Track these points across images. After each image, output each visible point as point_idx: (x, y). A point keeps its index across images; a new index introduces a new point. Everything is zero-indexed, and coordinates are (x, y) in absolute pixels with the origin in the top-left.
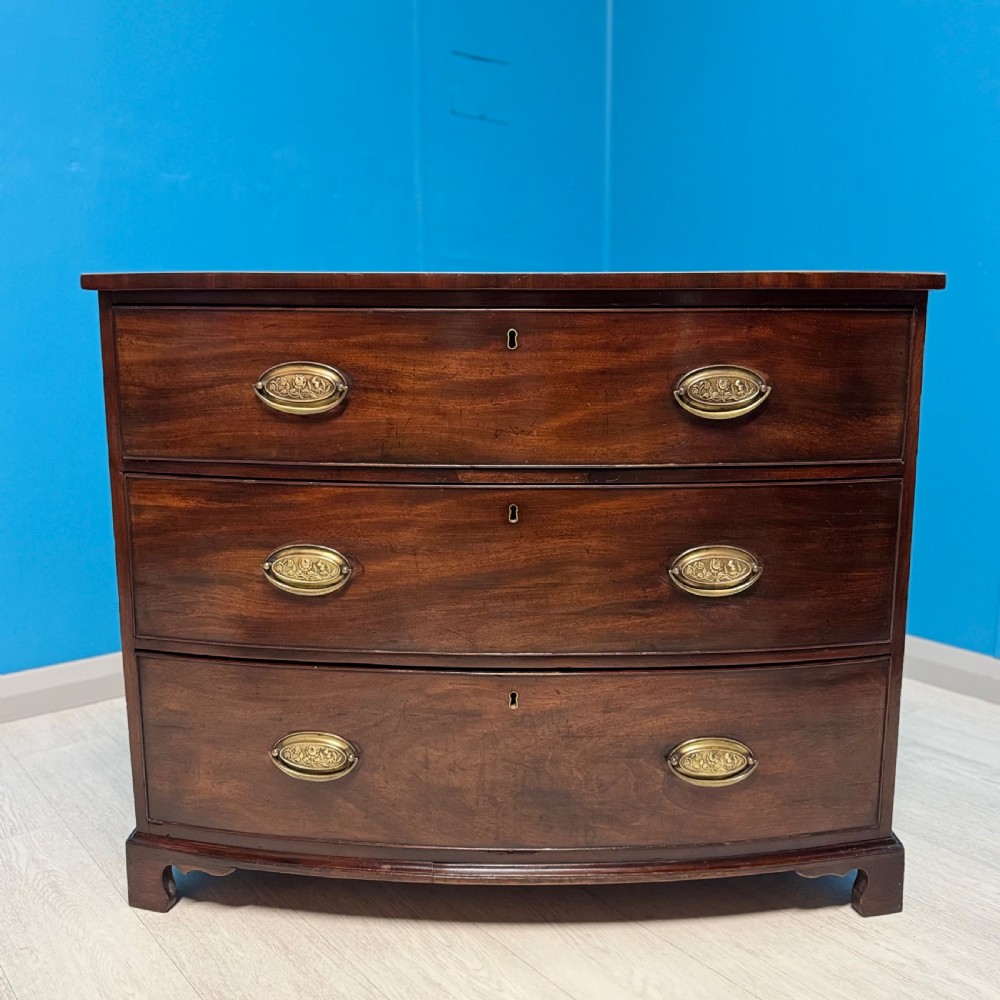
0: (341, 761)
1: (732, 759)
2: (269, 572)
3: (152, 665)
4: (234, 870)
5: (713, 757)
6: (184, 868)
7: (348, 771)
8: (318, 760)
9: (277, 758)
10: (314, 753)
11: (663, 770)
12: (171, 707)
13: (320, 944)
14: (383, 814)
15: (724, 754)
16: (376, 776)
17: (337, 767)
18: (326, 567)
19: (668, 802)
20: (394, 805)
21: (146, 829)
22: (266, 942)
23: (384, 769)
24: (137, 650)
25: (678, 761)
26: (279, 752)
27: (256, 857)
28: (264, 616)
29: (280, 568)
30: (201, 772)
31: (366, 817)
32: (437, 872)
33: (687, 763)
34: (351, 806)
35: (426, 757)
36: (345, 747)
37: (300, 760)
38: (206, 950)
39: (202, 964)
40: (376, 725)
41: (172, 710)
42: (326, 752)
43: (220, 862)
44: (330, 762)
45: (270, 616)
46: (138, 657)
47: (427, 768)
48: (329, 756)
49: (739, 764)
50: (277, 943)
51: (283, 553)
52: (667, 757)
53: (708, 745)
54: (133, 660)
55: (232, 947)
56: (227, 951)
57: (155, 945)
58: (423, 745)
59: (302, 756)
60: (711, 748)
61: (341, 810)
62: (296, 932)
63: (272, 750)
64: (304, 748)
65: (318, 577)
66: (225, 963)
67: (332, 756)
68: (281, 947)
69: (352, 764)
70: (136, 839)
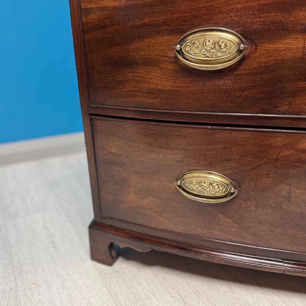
0: (225, 192)
2: (180, 52)
3: (100, 124)
4: (150, 250)
6: (123, 243)
7: (229, 198)
8: (208, 190)
9: (179, 186)
10: (206, 185)
12: (112, 151)
13: (204, 300)
14: (251, 228)
16: (249, 203)
17: (218, 195)
18: (226, 45)
20: (260, 223)
21: (99, 220)
22: (170, 294)
23: (256, 199)
24: (90, 114)
26: (181, 183)
27: (164, 244)
28: (174, 89)
29: (188, 49)
30: (131, 191)
31: (239, 228)
34: (229, 220)
35: (289, 194)
36: (227, 182)
37: (195, 188)
38: (135, 296)
40: (252, 169)
41: (113, 153)
42: (214, 185)
43: (141, 244)
44: (219, 191)
45: (178, 89)
46: (91, 119)
47: (289, 201)
48: (216, 188)
50: (178, 296)
51: (191, 37)
54: (88, 120)
56: (148, 299)
57: (105, 289)
58: (288, 185)
59: (197, 186)
62: (188, 288)
63: (177, 180)
64: (198, 181)
65: (219, 54)
67: (219, 187)
68: (180, 300)
69: (233, 193)
70: (94, 226)
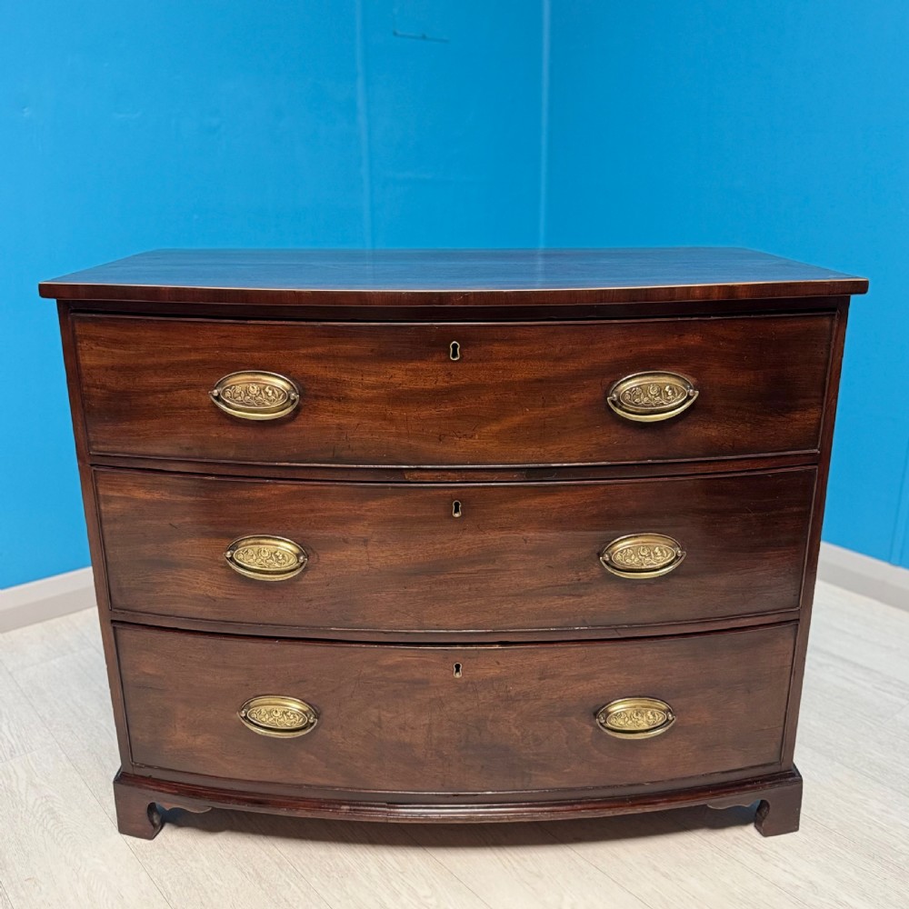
0: (303, 722)
1: (654, 716)
2: (231, 559)
3: (127, 635)
4: (209, 809)
5: (637, 715)
6: (168, 803)
7: (309, 731)
8: (282, 720)
9: (245, 718)
10: (278, 714)
11: (592, 725)
12: (146, 671)
13: (289, 872)
14: (340, 764)
15: (646, 712)
16: (334, 733)
17: (295, 726)
18: (283, 556)
19: (596, 752)
20: (351, 758)
21: (130, 771)
22: (241, 869)
23: (342, 727)
24: (112, 621)
25: (605, 719)
26: (246, 713)
27: (230, 798)
28: (228, 596)
29: (241, 557)
30: (177, 726)
31: (327, 767)
32: (391, 812)
33: (613, 721)
34: (313, 757)
35: (380, 719)
36: (306, 709)
37: (266, 720)
38: (189, 879)
39: (186, 894)
40: (333, 691)
41: (148, 674)
42: (289, 714)
43: (197, 802)
44: (296, 722)
45: (233, 597)
46: (114, 628)
47: (380, 727)
48: (292, 717)
49: (660, 719)
50: (251, 871)
51: (244, 543)
52: (595, 714)
53: (633, 705)
54: (111, 629)
56: (208, 879)
57: (144, 874)
58: (376, 708)
59: (267, 716)
60: (635, 707)
61: (303, 761)
62: (268, 859)
63: (240, 712)
64: (268, 710)
65: (277, 565)
66: (206, 893)
67: (294, 717)
68: (255, 875)
69: (312, 724)
70: (122, 779)
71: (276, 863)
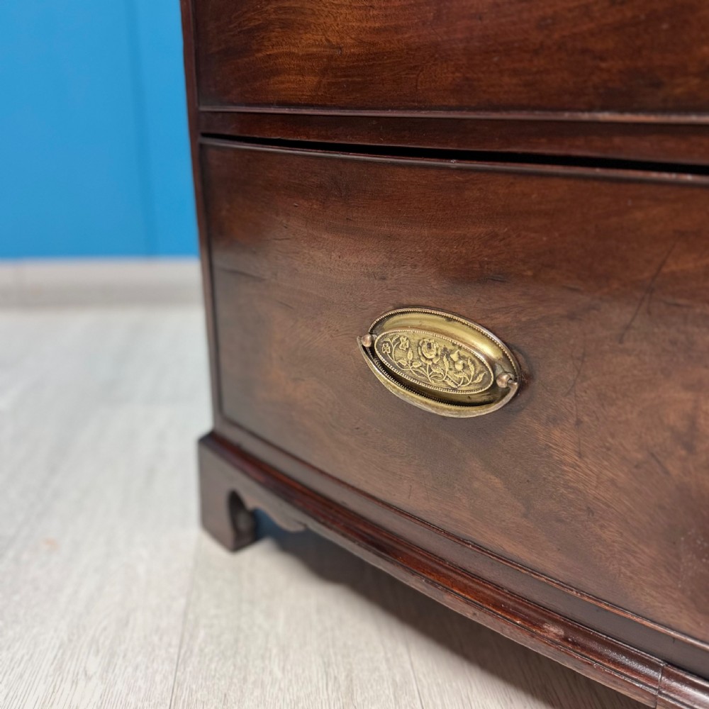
0: (482, 384)
4: (300, 528)
6: (250, 495)
8: (438, 370)
10: (433, 354)
14: (560, 520)
16: (557, 433)
17: (463, 390)
20: (590, 511)
21: (220, 429)
22: (327, 665)
23: (579, 422)
26: (373, 342)
30: (273, 355)
31: (525, 516)
32: (669, 688)
34: (496, 481)
37: (406, 362)
39: (213, 666)
42: (454, 357)
43: (286, 508)
44: (466, 380)
47: (690, 448)
48: (459, 367)
50: (342, 678)
55: (275, 651)
58: (688, 387)
59: (410, 356)
61: (476, 485)
63: (362, 334)
64: (415, 340)
66: (245, 680)
67: (465, 366)
69: (507, 391)
71: (394, 683)
